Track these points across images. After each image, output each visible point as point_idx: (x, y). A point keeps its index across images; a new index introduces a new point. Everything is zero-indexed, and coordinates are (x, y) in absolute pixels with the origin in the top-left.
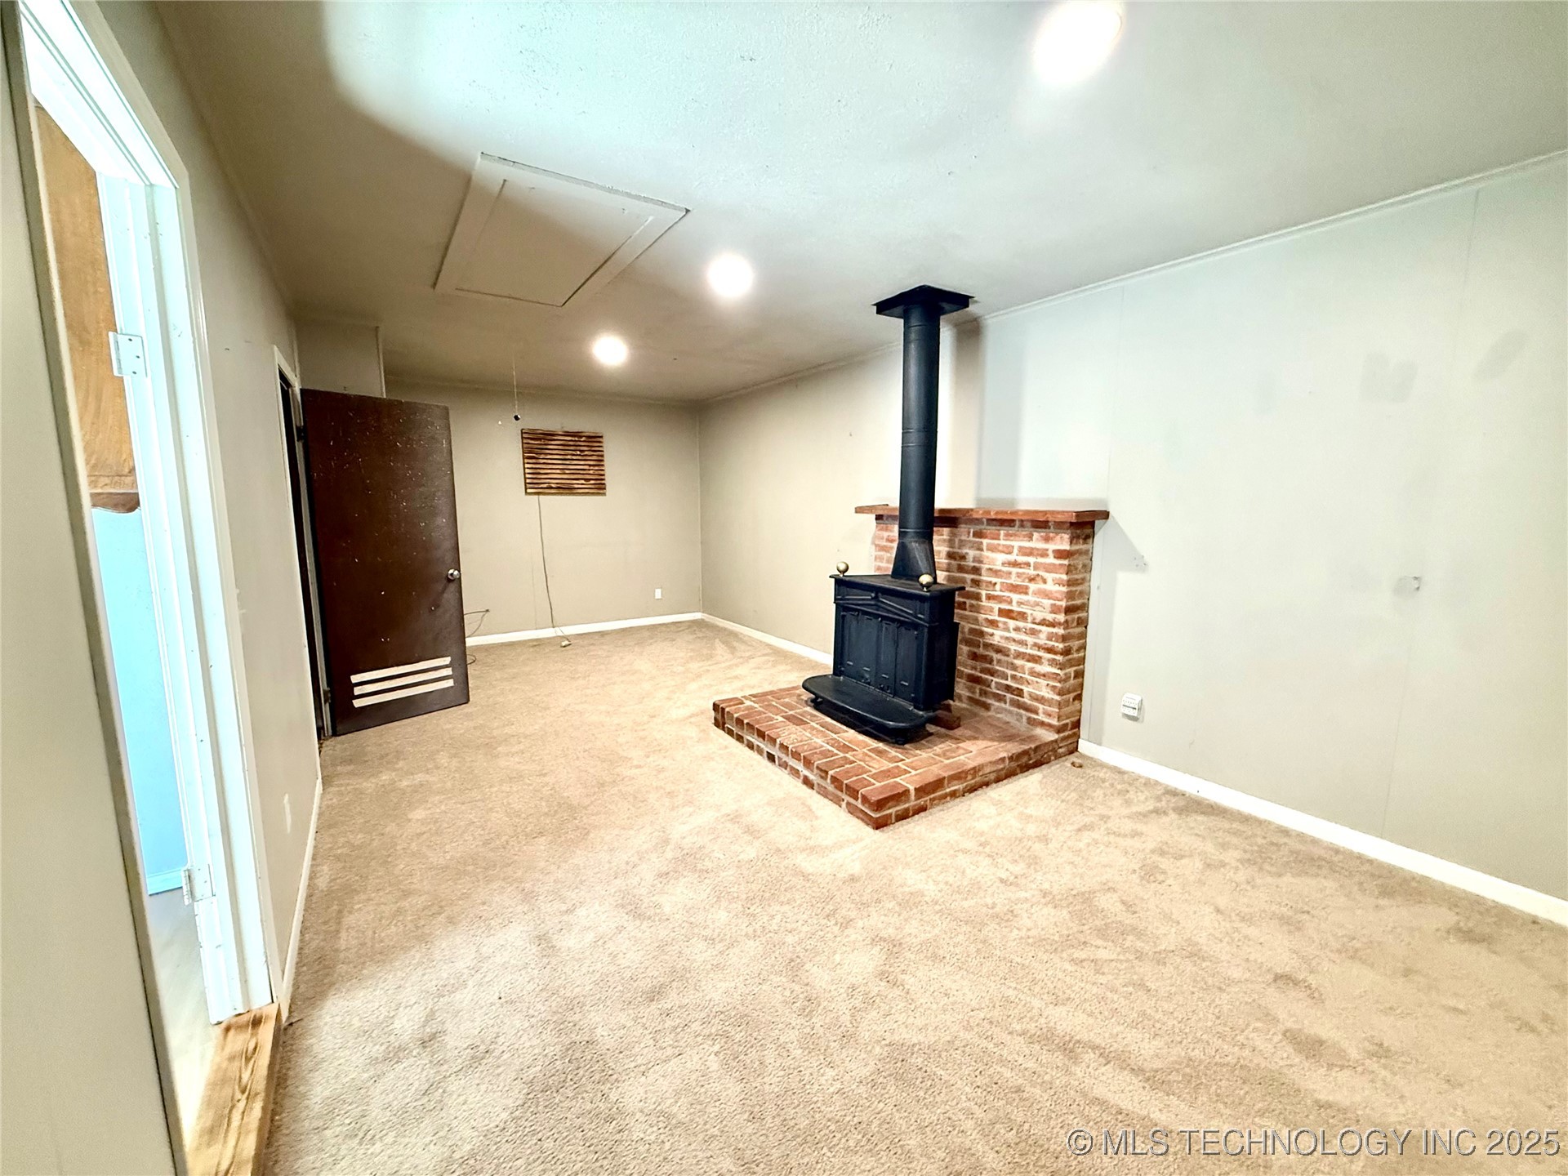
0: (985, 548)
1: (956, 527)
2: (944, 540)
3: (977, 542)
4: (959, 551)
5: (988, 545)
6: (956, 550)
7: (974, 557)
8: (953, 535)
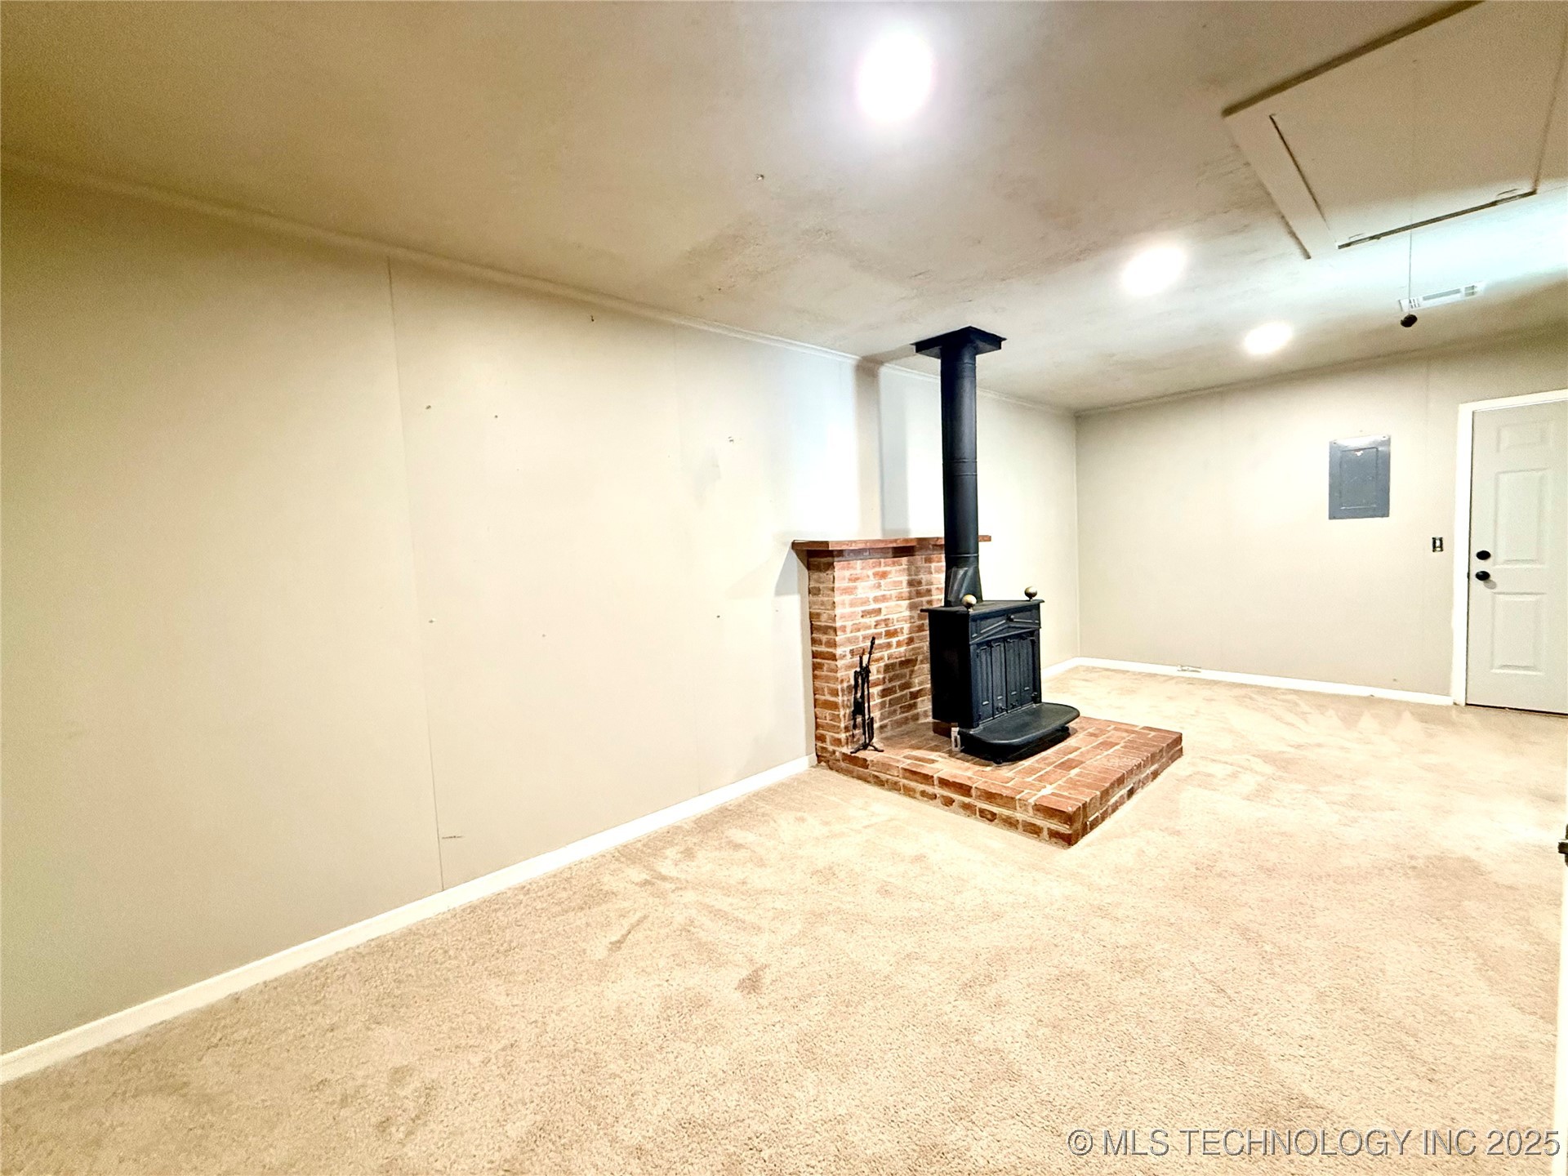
0: (933, 571)
1: (913, 555)
2: (904, 569)
3: (927, 567)
4: (916, 577)
5: (935, 567)
6: (913, 577)
7: (927, 581)
8: (910, 563)
